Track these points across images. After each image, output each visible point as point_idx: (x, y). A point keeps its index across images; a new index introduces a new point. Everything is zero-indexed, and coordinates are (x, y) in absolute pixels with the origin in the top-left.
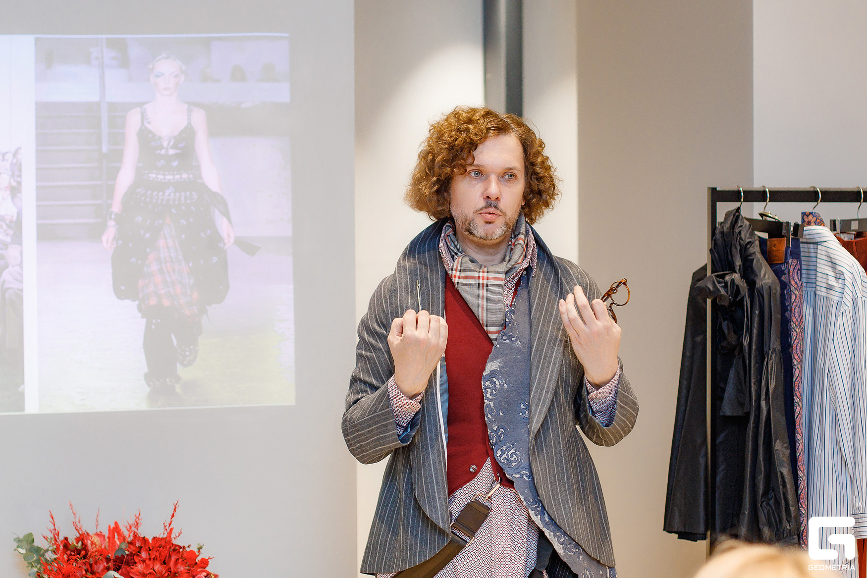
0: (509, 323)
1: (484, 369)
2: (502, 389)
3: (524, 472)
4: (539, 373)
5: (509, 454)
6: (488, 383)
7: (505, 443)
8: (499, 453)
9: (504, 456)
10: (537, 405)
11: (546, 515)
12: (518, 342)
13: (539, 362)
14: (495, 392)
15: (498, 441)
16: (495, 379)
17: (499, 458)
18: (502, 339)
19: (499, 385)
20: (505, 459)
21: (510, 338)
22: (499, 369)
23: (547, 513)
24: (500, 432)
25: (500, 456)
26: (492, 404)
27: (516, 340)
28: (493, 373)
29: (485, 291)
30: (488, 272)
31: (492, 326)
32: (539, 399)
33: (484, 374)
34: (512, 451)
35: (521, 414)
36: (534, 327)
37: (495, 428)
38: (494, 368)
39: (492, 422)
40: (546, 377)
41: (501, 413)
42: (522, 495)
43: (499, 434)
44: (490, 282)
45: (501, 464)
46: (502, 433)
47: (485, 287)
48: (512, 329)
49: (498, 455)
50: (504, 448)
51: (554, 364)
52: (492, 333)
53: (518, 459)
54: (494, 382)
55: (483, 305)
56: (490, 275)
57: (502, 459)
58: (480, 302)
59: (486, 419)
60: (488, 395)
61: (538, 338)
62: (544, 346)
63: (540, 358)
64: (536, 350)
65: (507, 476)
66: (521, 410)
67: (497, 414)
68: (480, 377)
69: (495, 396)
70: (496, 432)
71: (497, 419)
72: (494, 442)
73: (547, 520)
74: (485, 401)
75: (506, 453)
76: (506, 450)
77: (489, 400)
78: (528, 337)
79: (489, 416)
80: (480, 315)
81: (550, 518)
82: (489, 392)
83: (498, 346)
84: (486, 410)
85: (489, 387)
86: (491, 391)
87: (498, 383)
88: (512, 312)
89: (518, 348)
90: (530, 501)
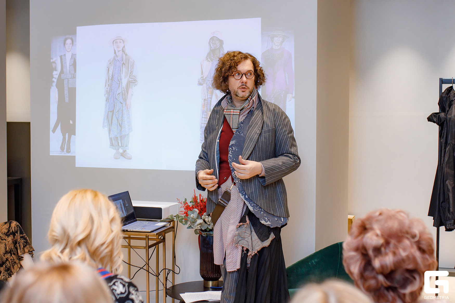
0: (239, 127)
1: (229, 144)
2: (235, 151)
3: (240, 180)
6: (231, 149)
8: (233, 173)
11: (246, 196)
18: (237, 133)
21: (239, 132)
25: (234, 174)
26: (231, 156)
27: (242, 133)
28: (232, 145)
29: (232, 116)
30: (234, 110)
31: (234, 129)
38: (233, 143)
41: (234, 159)
42: (238, 188)
44: (234, 113)
45: (233, 177)
47: (232, 115)
48: (240, 129)
52: (234, 131)
55: (231, 122)
56: (234, 111)
58: (231, 120)
65: (235, 181)
67: (233, 159)
68: (228, 146)
69: (233, 153)
71: (233, 161)
72: (232, 169)
77: (230, 154)
78: (246, 132)
79: (230, 160)
80: (230, 124)
81: (248, 197)
83: (235, 135)
84: (229, 158)
85: (231, 150)
86: (231, 151)
87: (234, 148)
88: (242, 123)
89: (242, 136)
90: (240, 190)
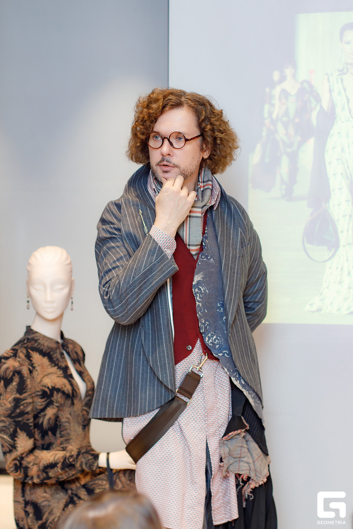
0: (205, 246)
1: (193, 281)
2: (205, 293)
3: (225, 351)
4: (228, 281)
5: (213, 339)
6: (197, 290)
7: (209, 332)
8: (207, 339)
9: (211, 341)
10: (230, 304)
11: (242, 380)
12: (212, 259)
13: (227, 273)
14: (201, 296)
15: (205, 330)
16: (200, 287)
17: (207, 342)
18: (202, 258)
19: (204, 290)
20: (211, 343)
21: (206, 257)
22: (202, 280)
23: (243, 378)
24: (206, 324)
25: (208, 341)
26: (201, 305)
27: (211, 258)
28: (199, 282)
31: (193, 245)
32: (231, 299)
33: (194, 283)
34: (215, 337)
35: (218, 310)
36: (221, 249)
37: (203, 322)
38: (199, 279)
39: (201, 317)
40: (233, 283)
41: (207, 311)
42: (226, 367)
43: (206, 325)
45: (209, 347)
46: (208, 325)
48: (207, 250)
49: (207, 340)
50: (210, 335)
51: (237, 273)
52: (193, 250)
53: (219, 342)
54: (200, 289)
57: (209, 343)
59: (198, 315)
60: (198, 298)
61: (225, 256)
62: (229, 261)
63: (228, 270)
64: (225, 265)
65: (214, 355)
66: (218, 308)
67: (204, 311)
68: (191, 286)
69: (202, 298)
70: (204, 324)
71: (204, 315)
72: (203, 331)
73: (243, 383)
74: (197, 303)
75: (211, 339)
76: (211, 336)
77: (199, 301)
78: (218, 256)
79: (200, 313)
80: (185, 237)
81: (245, 381)
82: (198, 296)
83: (200, 263)
84: (197, 309)
85: (197, 293)
86: (200, 295)
87: (202, 289)
89: (212, 264)
90: (230, 371)
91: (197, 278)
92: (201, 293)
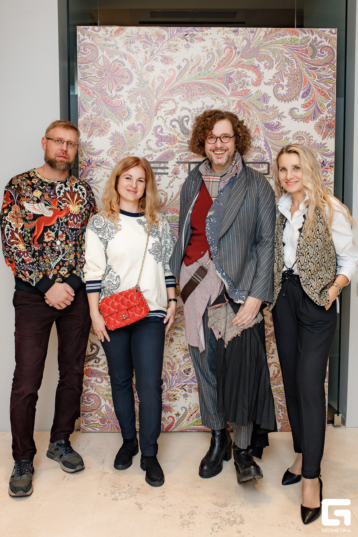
0: (219, 196)
2: (213, 222)
3: (217, 255)
5: (215, 249)
6: (208, 220)
7: (214, 244)
8: (211, 248)
18: (216, 202)
20: (213, 250)
21: (219, 202)
22: (212, 215)
23: (225, 272)
24: (212, 240)
26: (209, 229)
27: (221, 203)
28: (210, 216)
29: (211, 183)
30: (213, 176)
31: (213, 197)
33: (207, 216)
39: (209, 236)
41: (213, 232)
44: (213, 180)
45: (211, 252)
48: (220, 198)
50: (214, 246)
52: (214, 200)
55: (210, 189)
60: (208, 225)
65: (212, 257)
67: (211, 232)
68: (205, 218)
69: (211, 225)
72: (210, 243)
73: (225, 275)
74: (206, 227)
77: (208, 227)
79: (207, 233)
80: (209, 192)
83: (214, 205)
84: (206, 231)
85: (208, 222)
87: (212, 220)
88: (221, 191)
89: (221, 206)
90: (217, 267)
91: (210, 214)
92: (211, 222)
